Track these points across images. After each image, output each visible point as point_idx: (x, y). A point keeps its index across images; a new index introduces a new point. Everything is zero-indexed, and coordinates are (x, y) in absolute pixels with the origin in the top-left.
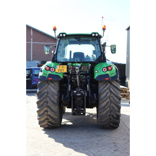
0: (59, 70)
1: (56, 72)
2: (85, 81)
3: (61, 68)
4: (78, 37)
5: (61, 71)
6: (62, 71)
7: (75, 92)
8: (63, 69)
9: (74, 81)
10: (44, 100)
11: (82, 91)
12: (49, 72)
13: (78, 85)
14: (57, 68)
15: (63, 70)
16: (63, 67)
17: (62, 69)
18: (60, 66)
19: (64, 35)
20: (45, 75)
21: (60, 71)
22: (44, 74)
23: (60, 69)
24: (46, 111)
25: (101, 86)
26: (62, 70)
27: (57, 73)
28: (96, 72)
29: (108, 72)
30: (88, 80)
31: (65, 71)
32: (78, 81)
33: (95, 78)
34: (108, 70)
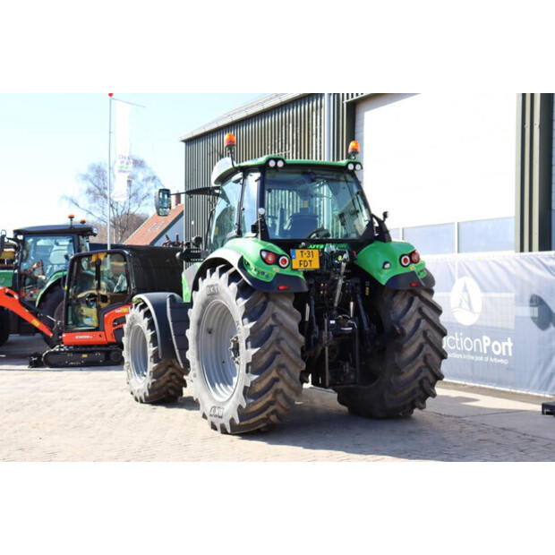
0: (300, 261)
1: (294, 267)
2: (350, 291)
3: (305, 258)
4: (309, 170)
5: (306, 264)
6: (309, 267)
8: (310, 259)
10: (271, 350)
12: (276, 269)
13: (336, 305)
14: (295, 259)
15: (310, 261)
16: (311, 254)
17: (307, 260)
18: (302, 252)
19: (280, 164)
20: (264, 276)
21: (302, 267)
22: (260, 275)
23: (303, 259)
24: (275, 380)
26: (309, 263)
27: (296, 270)
28: (387, 266)
29: (412, 267)
30: (358, 288)
31: (315, 265)
32: (338, 291)
33: (384, 283)
34: (412, 262)
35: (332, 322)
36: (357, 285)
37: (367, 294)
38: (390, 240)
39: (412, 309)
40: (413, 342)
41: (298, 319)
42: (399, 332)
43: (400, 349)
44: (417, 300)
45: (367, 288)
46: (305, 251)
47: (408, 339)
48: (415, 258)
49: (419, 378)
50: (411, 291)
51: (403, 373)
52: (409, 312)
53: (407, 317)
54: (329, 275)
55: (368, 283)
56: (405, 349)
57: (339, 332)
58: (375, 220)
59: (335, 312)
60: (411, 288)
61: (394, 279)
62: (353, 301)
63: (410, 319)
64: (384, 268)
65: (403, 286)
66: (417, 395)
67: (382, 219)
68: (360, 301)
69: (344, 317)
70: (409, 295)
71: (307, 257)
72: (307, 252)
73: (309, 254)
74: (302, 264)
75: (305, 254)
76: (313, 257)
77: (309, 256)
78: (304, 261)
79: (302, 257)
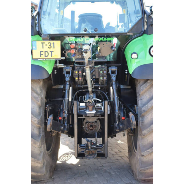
0: (41, 52)
1: (34, 58)
2: (105, 78)
3: (46, 48)
5: (47, 55)
6: (50, 57)
7: (82, 106)
8: (52, 49)
9: (80, 78)
11: (98, 102)
13: (90, 89)
15: (52, 52)
16: (52, 45)
17: (49, 50)
18: (43, 43)
21: (43, 56)
23: (44, 50)
25: (146, 92)
26: (50, 53)
27: (37, 59)
28: (134, 56)
30: (113, 76)
32: (89, 79)
46: (47, 42)
64: (131, 57)
71: (49, 48)
72: (49, 43)
73: (50, 45)
74: (43, 54)
75: (46, 45)
76: (54, 48)
77: (50, 47)
78: (45, 52)
79: (43, 48)
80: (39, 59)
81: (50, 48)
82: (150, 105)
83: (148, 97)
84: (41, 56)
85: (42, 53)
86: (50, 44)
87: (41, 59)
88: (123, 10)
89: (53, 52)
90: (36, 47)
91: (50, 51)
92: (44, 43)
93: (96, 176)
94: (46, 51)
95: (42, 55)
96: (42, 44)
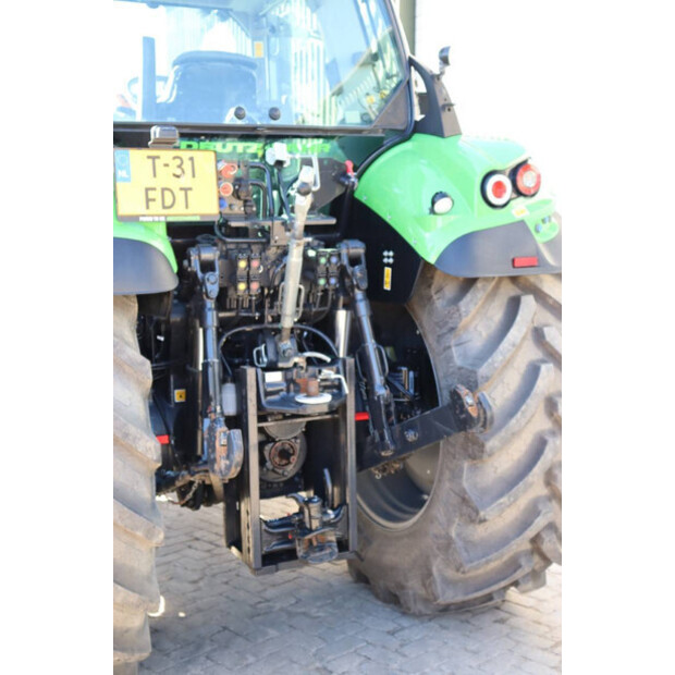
0: (147, 190)
1: (122, 212)
3: (165, 178)
5: (168, 202)
7: (274, 384)
8: (186, 181)
13: (288, 322)
14: (127, 180)
15: (186, 190)
16: (187, 166)
17: (175, 185)
18: (154, 158)
21: (156, 208)
23: (159, 183)
26: (180, 196)
28: (442, 205)
29: (519, 209)
30: (359, 272)
31: (203, 204)
32: (292, 285)
33: (431, 258)
34: (518, 192)
35: (274, 377)
36: (354, 261)
37: (387, 287)
38: (457, 132)
39: (515, 333)
40: (515, 435)
41: (139, 383)
42: (473, 411)
43: (476, 452)
44: (528, 302)
45: (388, 271)
46: (166, 155)
47: (500, 428)
48: (526, 181)
49: (531, 533)
50: (514, 279)
51: (483, 521)
52: (506, 344)
53: (498, 357)
54: (266, 233)
55: (389, 256)
56: (491, 455)
57: (290, 410)
58: (415, 75)
59: (288, 344)
60: (515, 273)
61: (463, 245)
62: (346, 307)
63: (508, 363)
64: (432, 211)
65: (490, 264)
66: (526, 569)
67: (436, 71)
68: (363, 309)
69: (310, 361)
70: (509, 290)
71: (175, 175)
72: (175, 158)
73: (179, 166)
74: (154, 200)
75: (166, 165)
76: (194, 176)
77: (178, 172)
78: (163, 190)
79: (155, 175)
80: (141, 219)
81: (178, 177)
82: (501, 358)
83: (484, 334)
84: (148, 207)
85: (151, 194)
86: (178, 162)
87: (150, 219)
88: (255, 43)
89: (189, 192)
90: (128, 173)
91: (181, 189)
92: (158, 157)
93: (272, 633)
94: (165, 186)
95: (150, 203)
96: (150, 161)
